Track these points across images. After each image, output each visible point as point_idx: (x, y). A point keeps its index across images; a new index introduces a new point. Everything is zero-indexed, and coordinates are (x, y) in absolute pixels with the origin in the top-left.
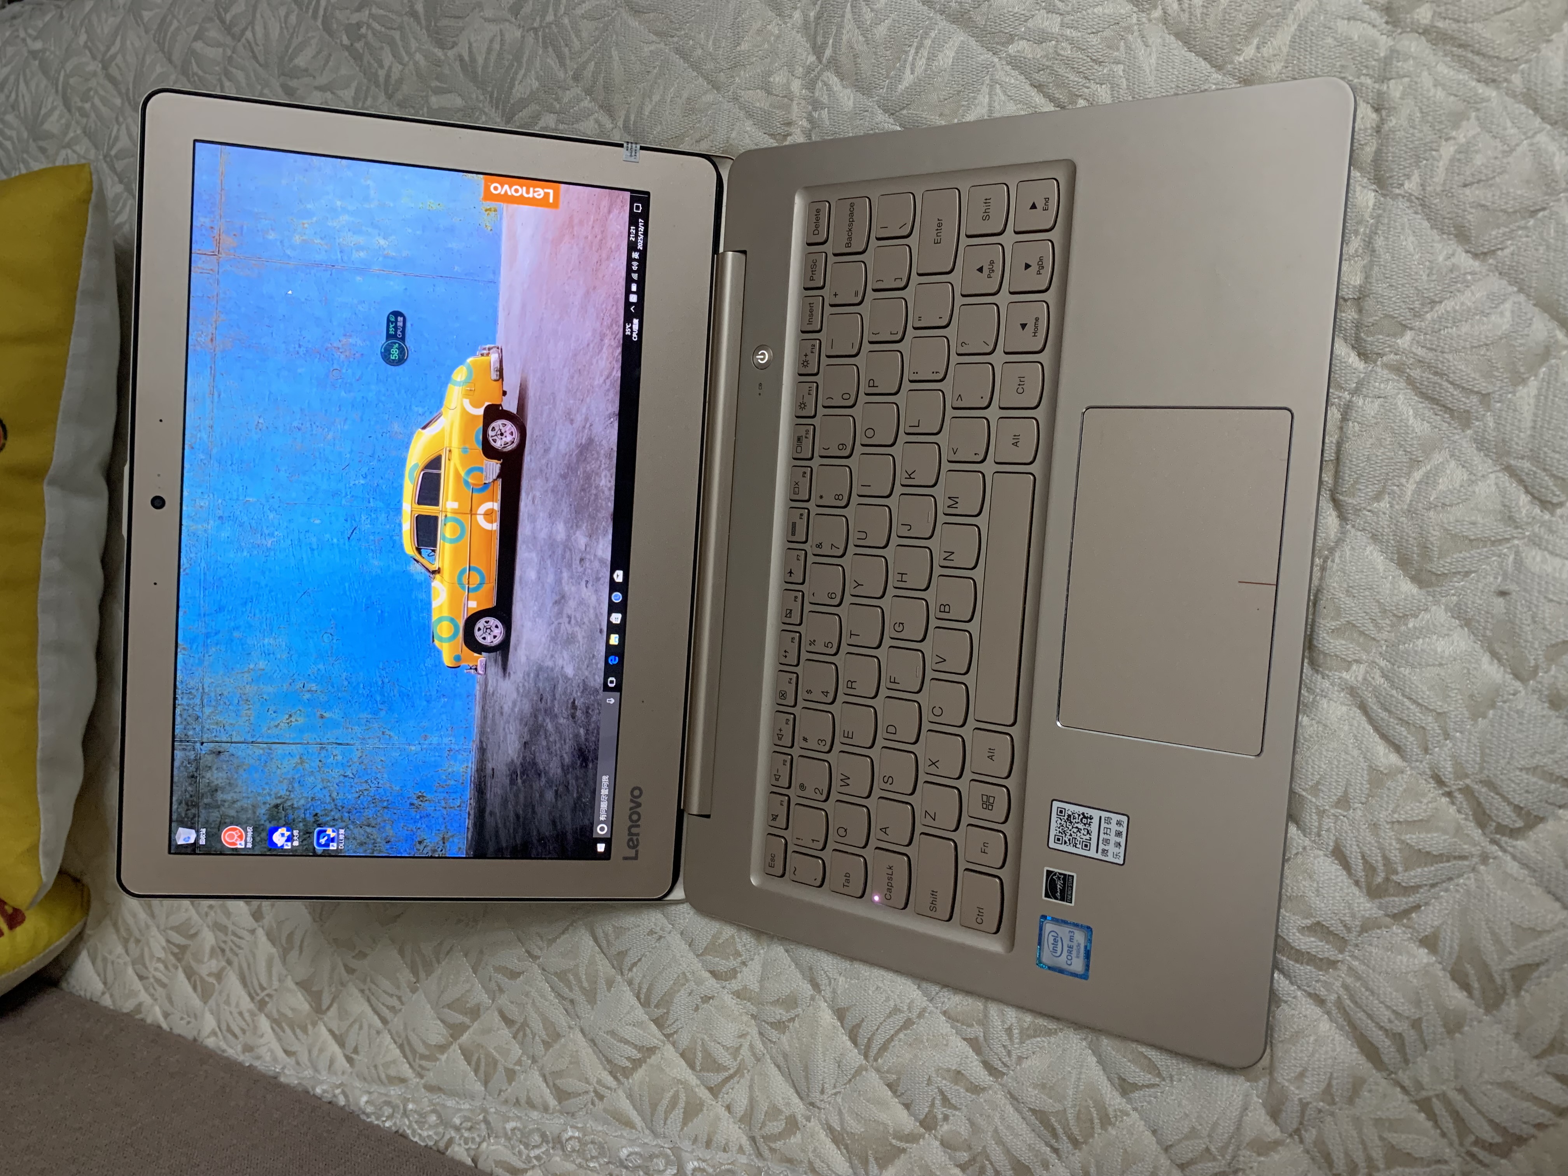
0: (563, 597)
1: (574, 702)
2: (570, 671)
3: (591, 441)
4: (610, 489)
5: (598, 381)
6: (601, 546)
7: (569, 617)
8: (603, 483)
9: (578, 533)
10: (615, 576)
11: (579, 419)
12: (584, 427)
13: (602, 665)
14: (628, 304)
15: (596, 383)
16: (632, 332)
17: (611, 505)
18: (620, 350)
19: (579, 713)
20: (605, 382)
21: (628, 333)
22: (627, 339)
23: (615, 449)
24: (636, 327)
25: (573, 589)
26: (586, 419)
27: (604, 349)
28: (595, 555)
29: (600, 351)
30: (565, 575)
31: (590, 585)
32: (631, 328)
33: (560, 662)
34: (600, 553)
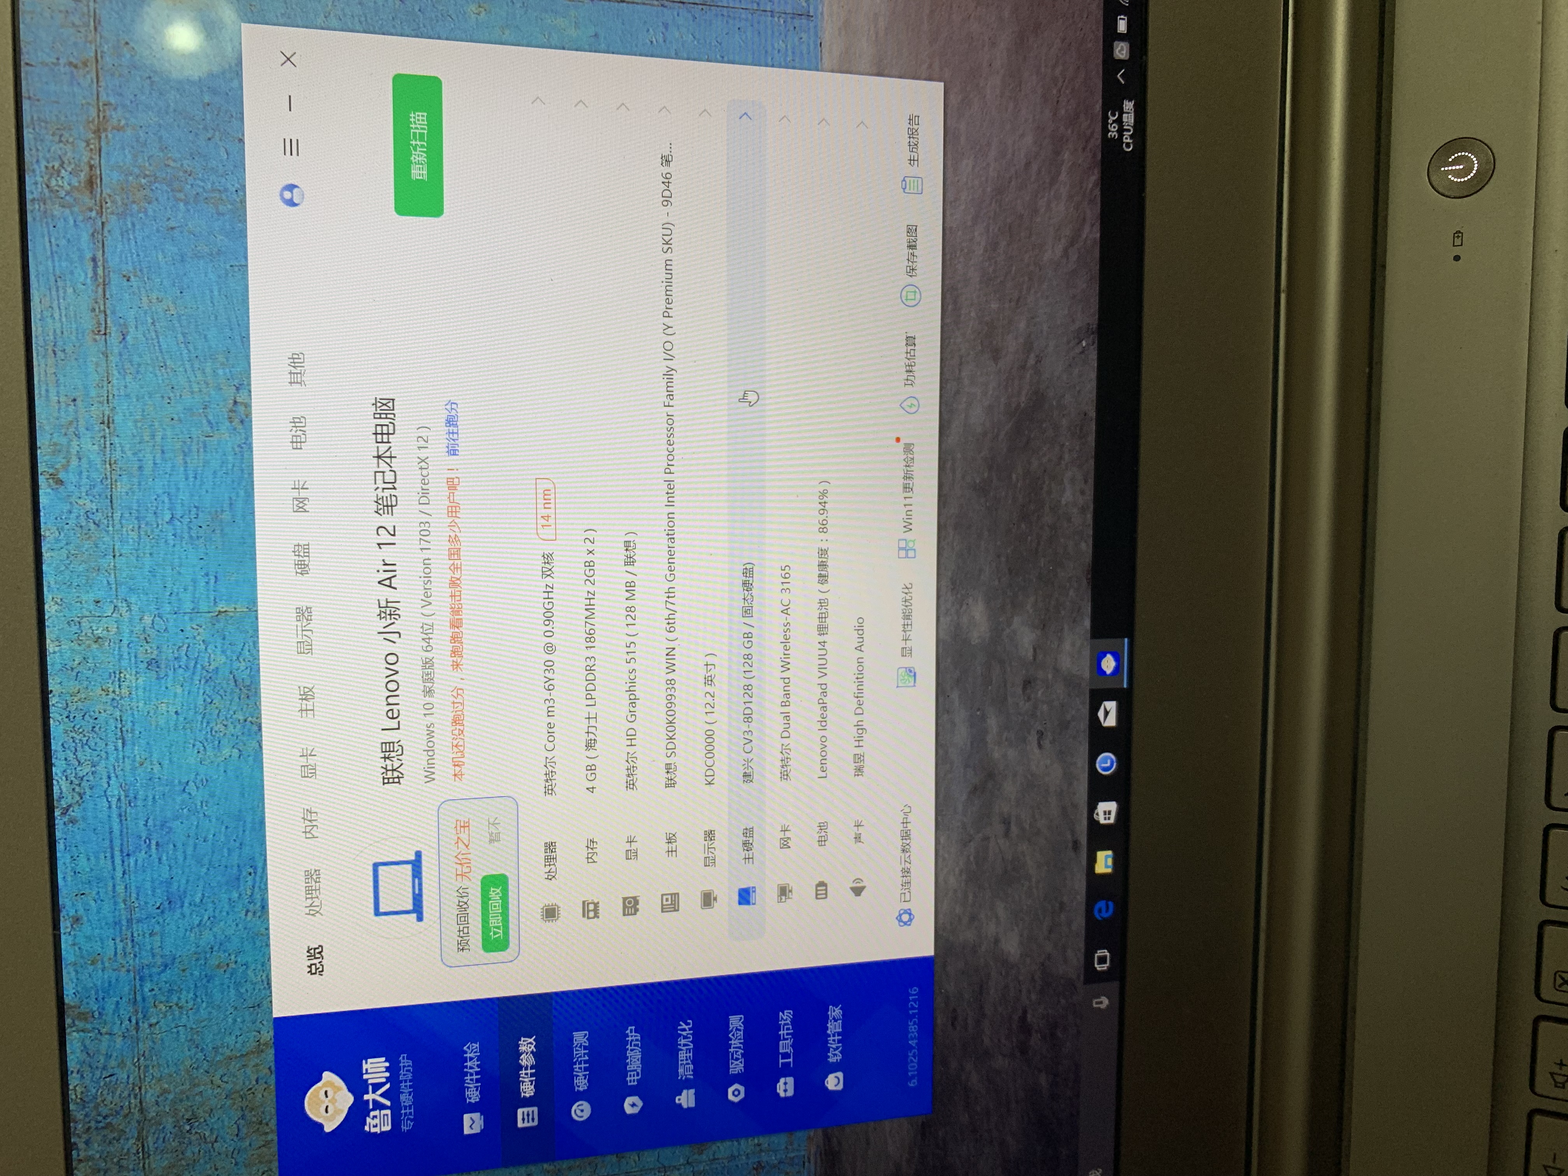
0: (990, 776)
1: (1023, 1018)
2: (1012, 946)
3: (1038, 399)
4: (1083, 510)
5: (1052, 252)
6: (1067, 646)
7: (1006, 822)
8: (1068, 496)
9: (1017, 621)
10: (1101, 714)
11: (1012, 345)
12: (1023, 367)
13: (1080, 922)
14: (1110, 64)
15: (1047, 256)
16: (1121, 131)
17: (1086, 547)
18: (1095, 177)
19: (1035, 1040)
20: (1066, 251)
21: (1113, 132)
22: (1110, 147)
23: (1093, 414)
24: (1129, 119)
25: (1012, 753)
26: (1028, 346)
27: (1063, 177)
28: (1056, 670)
29: (1054, 180)
30: (993, 723)
31: (1046, 743)
32: (1119, 121)
33: (991, 929)
34: (1065, 663)
